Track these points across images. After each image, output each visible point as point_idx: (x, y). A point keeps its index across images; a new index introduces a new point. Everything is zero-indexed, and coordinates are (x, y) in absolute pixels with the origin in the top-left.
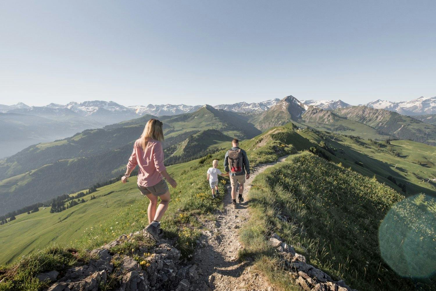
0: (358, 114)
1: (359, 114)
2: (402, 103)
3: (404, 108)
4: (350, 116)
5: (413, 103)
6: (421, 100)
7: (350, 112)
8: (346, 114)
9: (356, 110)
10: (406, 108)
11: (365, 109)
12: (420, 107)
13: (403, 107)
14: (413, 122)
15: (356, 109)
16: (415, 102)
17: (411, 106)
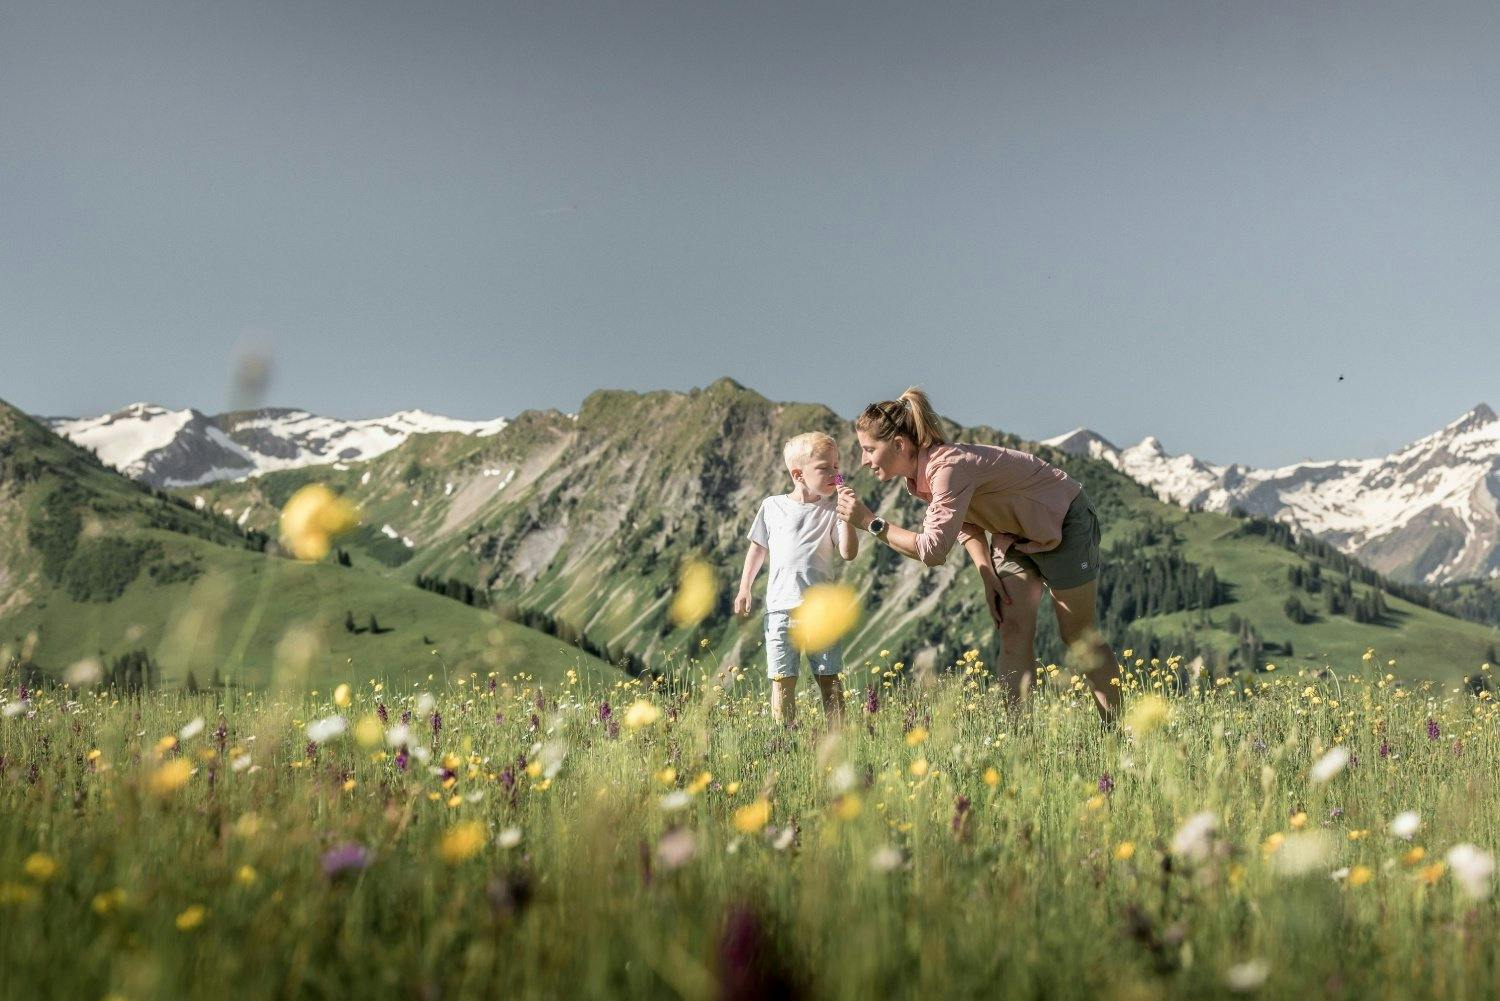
0: (642, 523)
1: (659, 526)
2: (1318, 477)
3: (1344, 536)
4: (550, 556)
5: (1411, 479)
6: (1482, 452)
7: (555, 499)
8: (498, 523)
9: (625, 463)
10: (1359, 535)
11: (734, 425)
12: (1482, 526)
13: (1331, 533)
14: (1318, 602)
15: (623, 447)
16: (1430, 477)
17: (1402, 523)
